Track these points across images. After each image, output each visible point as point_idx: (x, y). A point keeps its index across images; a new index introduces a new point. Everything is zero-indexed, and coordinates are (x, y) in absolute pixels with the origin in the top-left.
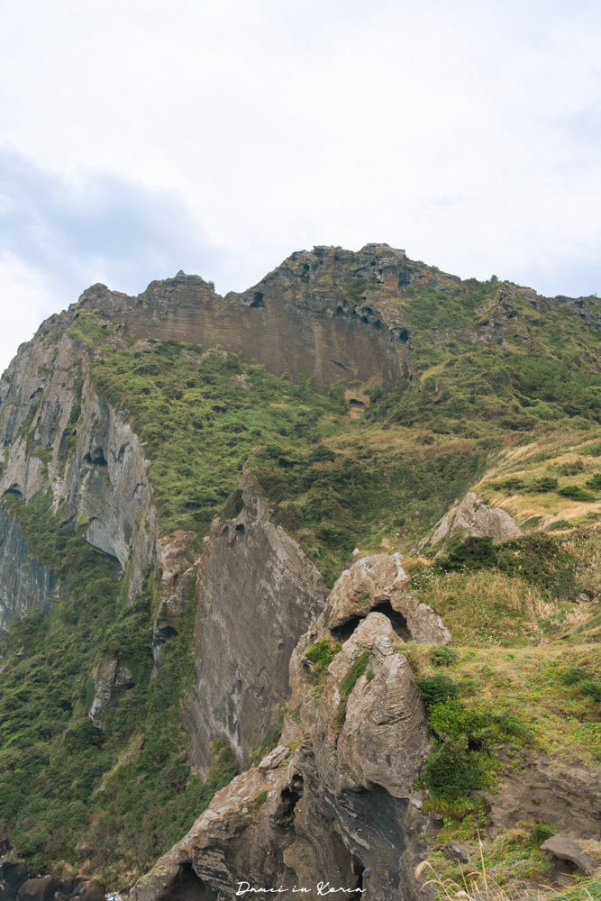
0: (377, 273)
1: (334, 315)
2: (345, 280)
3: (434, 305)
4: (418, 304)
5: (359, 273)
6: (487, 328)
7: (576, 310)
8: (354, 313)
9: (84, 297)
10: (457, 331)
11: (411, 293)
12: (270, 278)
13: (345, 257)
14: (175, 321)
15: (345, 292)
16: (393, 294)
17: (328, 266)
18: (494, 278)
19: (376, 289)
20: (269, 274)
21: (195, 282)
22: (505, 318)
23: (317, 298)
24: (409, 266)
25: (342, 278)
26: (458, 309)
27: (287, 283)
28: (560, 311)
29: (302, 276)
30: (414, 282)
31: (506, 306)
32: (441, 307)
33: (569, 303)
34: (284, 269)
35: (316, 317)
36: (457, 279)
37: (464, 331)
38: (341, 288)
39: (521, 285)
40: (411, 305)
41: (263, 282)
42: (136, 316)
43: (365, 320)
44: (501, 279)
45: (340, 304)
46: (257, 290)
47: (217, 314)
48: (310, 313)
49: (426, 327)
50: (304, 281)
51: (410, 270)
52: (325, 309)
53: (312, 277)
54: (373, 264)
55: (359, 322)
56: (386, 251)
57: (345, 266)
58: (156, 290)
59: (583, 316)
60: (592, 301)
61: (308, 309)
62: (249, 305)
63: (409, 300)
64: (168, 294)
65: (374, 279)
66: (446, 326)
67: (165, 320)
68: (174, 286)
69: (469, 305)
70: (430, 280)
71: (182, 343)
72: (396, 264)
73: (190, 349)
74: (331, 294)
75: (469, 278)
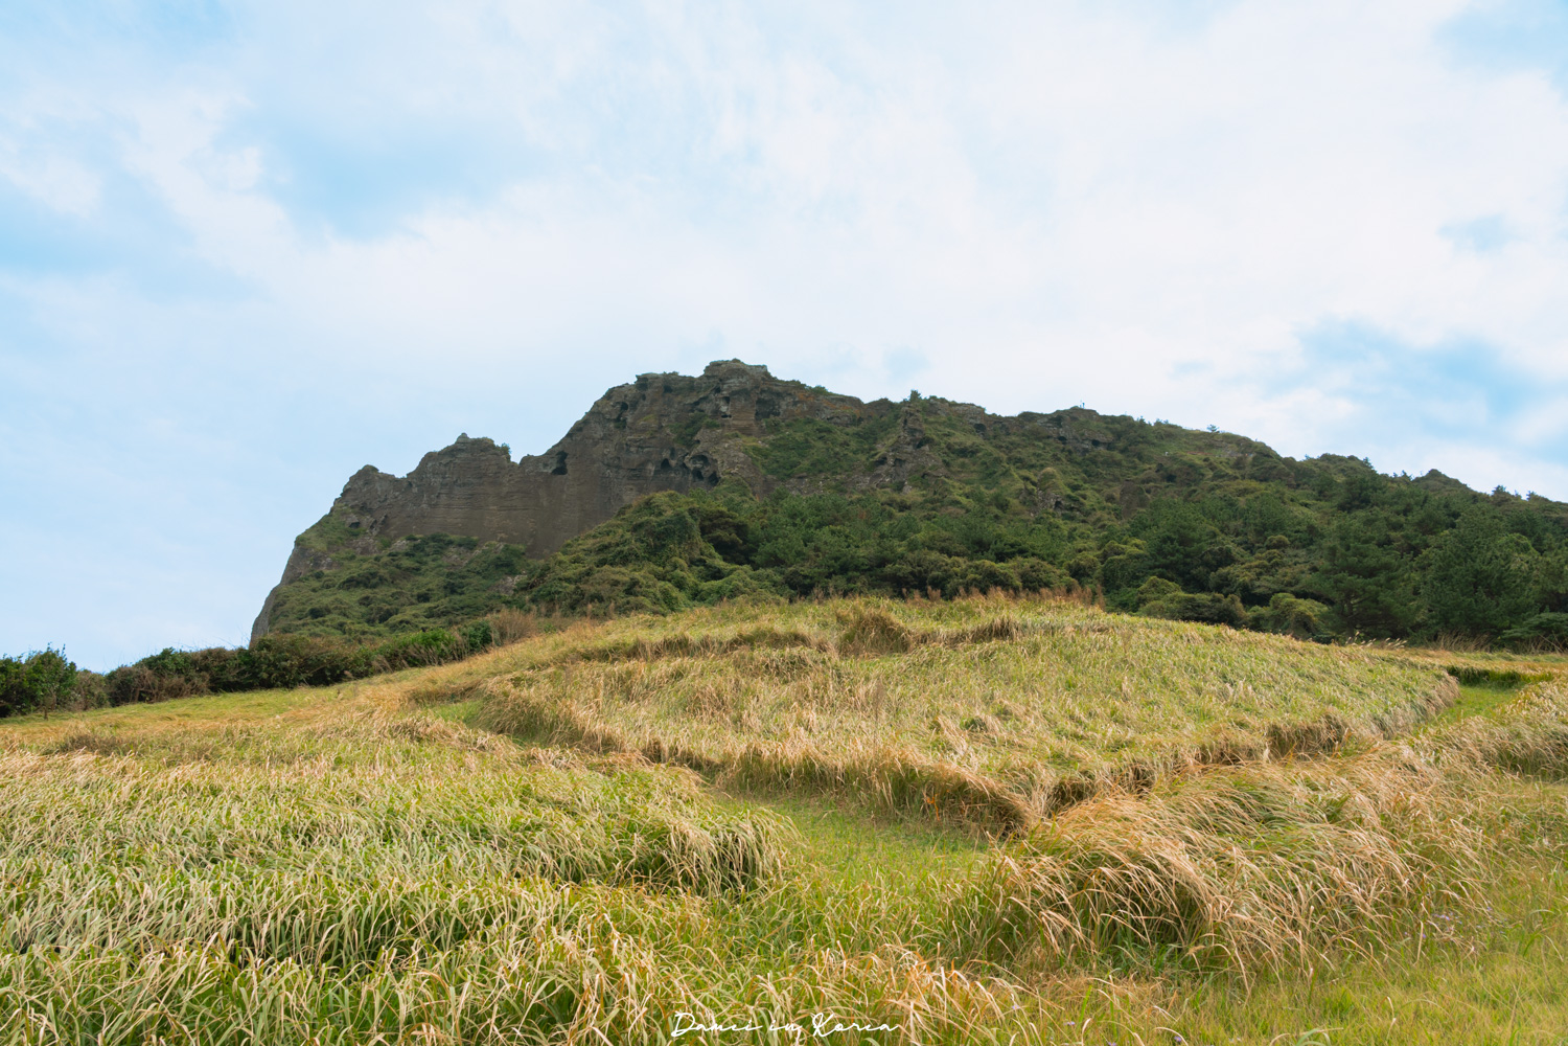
0: (722, 403)
1: (656, 472)
2: (677, 419)
3: (807, 441)
4: (782, 442)
5: (699, 407)
6: (885, 467)
7: (1053, 430)
8: (684, 465)
9: (348, 487)
10: (838, 477)
11: (775, 428)
12: (578, 429)
13: (681, 384)
14: (449, 506)
15: (674, 436)
16: (746, 431)
17: (654, 401)
18: (915, 395)
19: (717, 426)
20: (577, 423)
21: (483, 447)
22: (910, 448)
23: (632, 449)
24: (775, 388)
25: (673, 416)
26: (845, 444)
27: (599, 433)
28: (1024, 435)
29: (618, 420)
30: (785, 411)
31: (912, 431)
32: (820, 444)
33: (1039, 423)
34: (596, 413)
35: (629, 478)
36: (855, 402)
37: (849, 476)
38: (668, 431)
39: (958, 401)
40: (771, 444)
41: (569, 435)
42: (403, 506)
43: (698, 474)
44: (925, 395)
45: (666, 454)
46: (560, 449)
47: (505, 490)
48: (622, 472)
49: (789, 476)
50: (618, 427)
51: (778, 394)
52: (643, 464)
53: (629, 420)
54: (718, 390)
55: (691, 477)
56: (734, 369)
57: (679, 398)
58: (430, 464)
59: (1062, 439)
60: (1074, 415)
61: (618, 467)
62: (550, 471)
63: (771, 437)
64: (442, 468)
65: (716, 412)
66: (820, 471)
67: (435, 506)
68: (453, 456)
69: (869, 437)
70: (811, 407)
71: (453, 537)
72: (749, 386)
73: (460, 545)
74: (653, 441)
75: (876, 398)
